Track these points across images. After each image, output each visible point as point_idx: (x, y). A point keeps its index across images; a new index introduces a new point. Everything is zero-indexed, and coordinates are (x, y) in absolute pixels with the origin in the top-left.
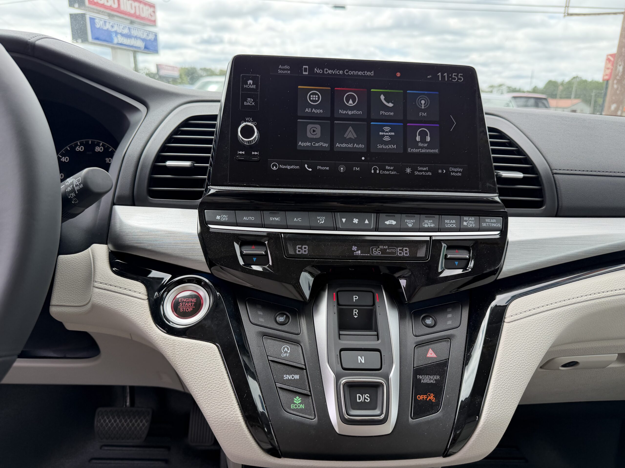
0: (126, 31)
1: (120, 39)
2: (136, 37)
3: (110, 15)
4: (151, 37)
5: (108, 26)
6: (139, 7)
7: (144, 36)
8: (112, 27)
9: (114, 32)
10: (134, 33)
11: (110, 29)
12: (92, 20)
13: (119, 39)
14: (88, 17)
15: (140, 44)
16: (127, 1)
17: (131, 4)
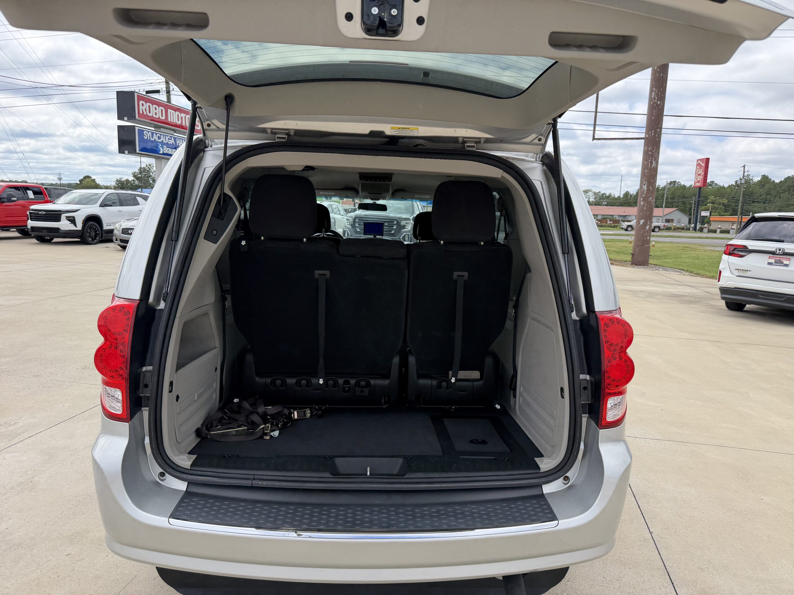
5: (155, 137)
6: (185, 117)
9: (160, 142)
11: (157, 139)
12: (141, 132)
13: (164, 149)
14: (137, 128)
16: (174, 112)
17: (178, 115)
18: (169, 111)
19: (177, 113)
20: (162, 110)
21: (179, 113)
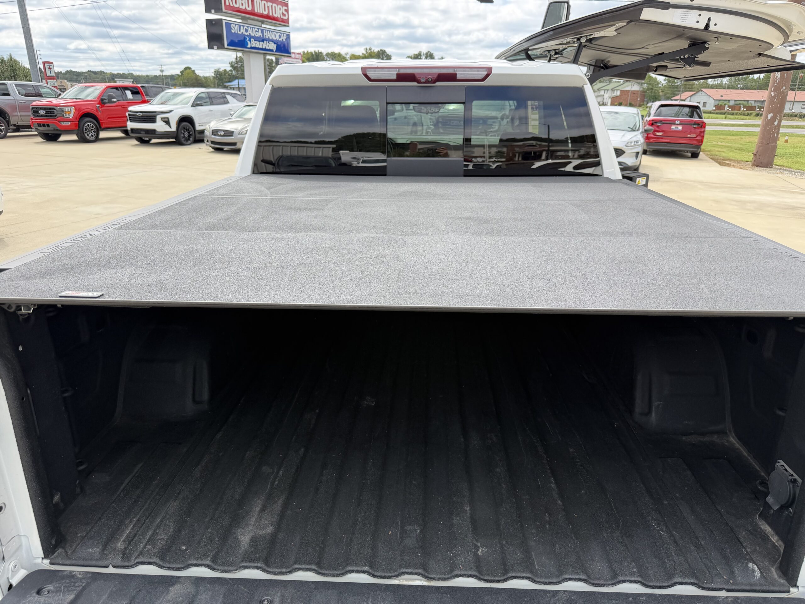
0: (259, 34)
1: (254, 43)
2: (269, 40)
3: (243, 18)
4: (283, 38)
5: (243, 31)
6: (272, 6)
7: (277, 38)
8: (247, 31)
9: (247, 36)
10: (267, 35)
11: (244, 33)
12: (228, 25)
13: (252, 42)
14: (224, 21)
15: (272, 46)
16: (260, 1)
17: (264, 4)
18: (255, 0)
20: (248, 0)
21: (265, 2)
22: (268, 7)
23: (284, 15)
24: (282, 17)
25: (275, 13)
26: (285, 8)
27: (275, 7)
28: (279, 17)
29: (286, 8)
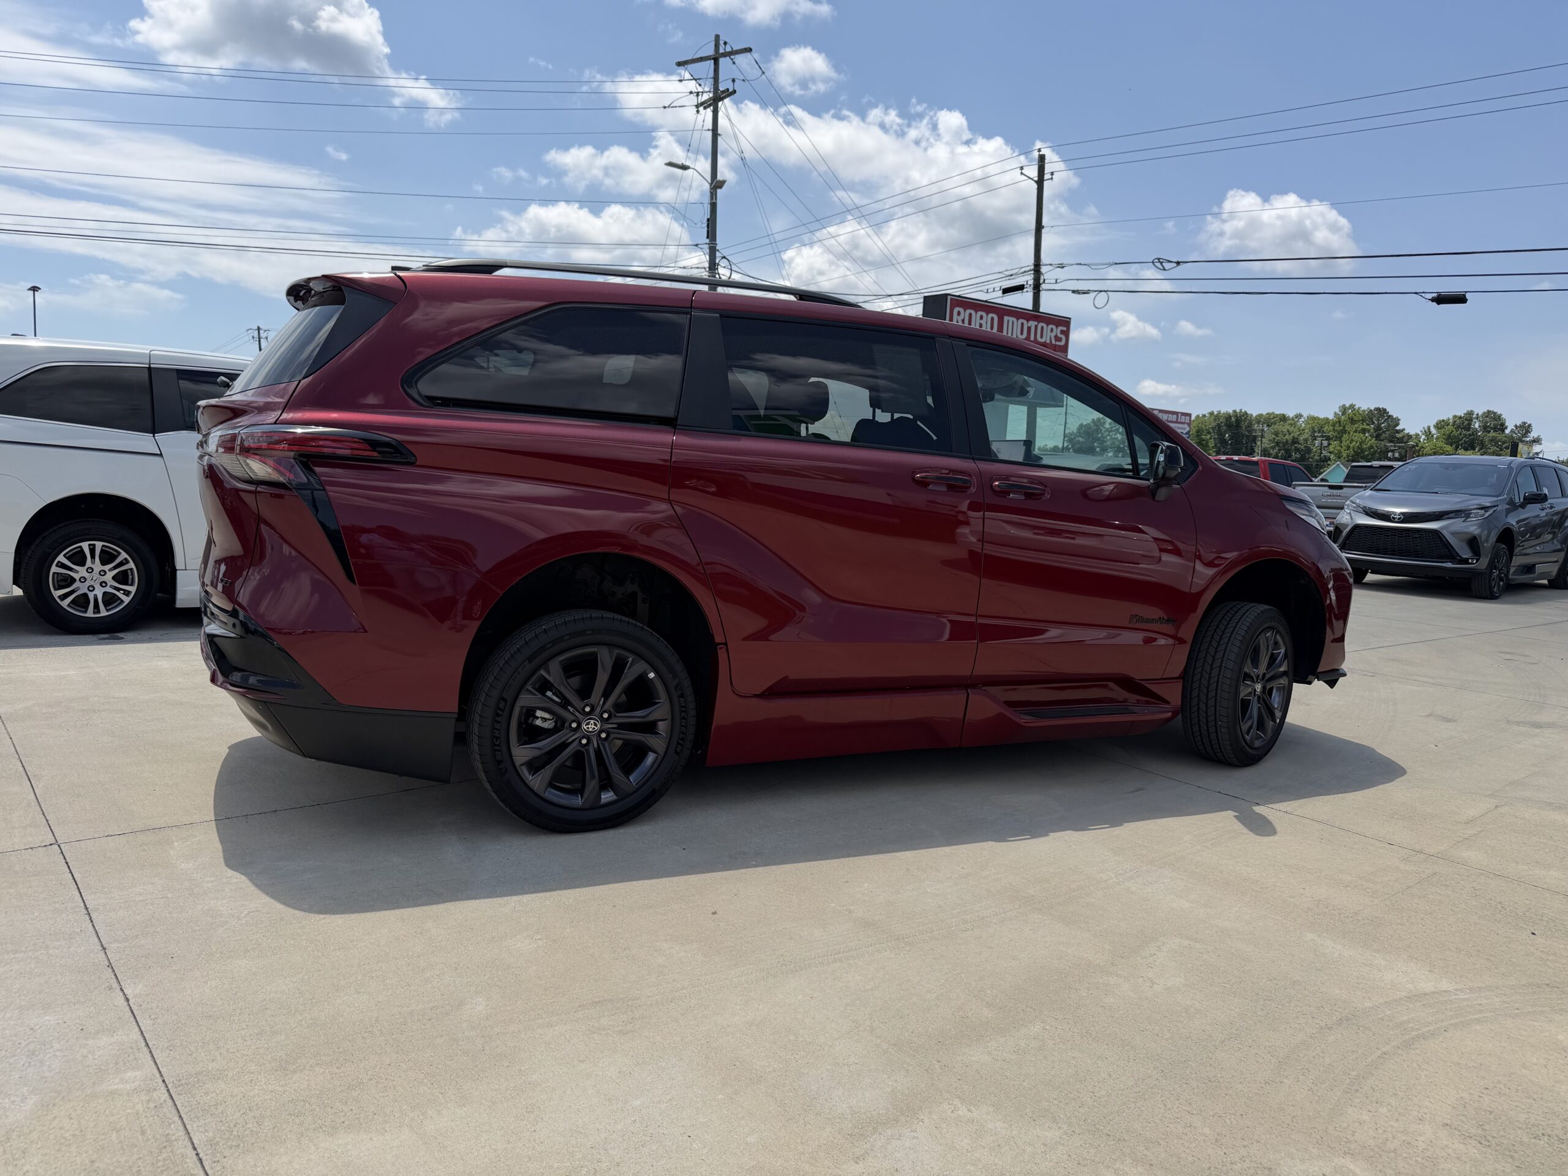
6: (1036, 327)
16: (1015, 320)
17: (1022, 324)
18: (1006, 318)
19: (1021, 321)
20: (992, 319)
21: (1025, 322)
22: (1029, 329)
23: (1060, 340)
24: (1054, 342)
25: (1042, 337)
26: (1060, 328)
27: (1042, 328)
28: (1048, 341)
29: (1065, 329)
